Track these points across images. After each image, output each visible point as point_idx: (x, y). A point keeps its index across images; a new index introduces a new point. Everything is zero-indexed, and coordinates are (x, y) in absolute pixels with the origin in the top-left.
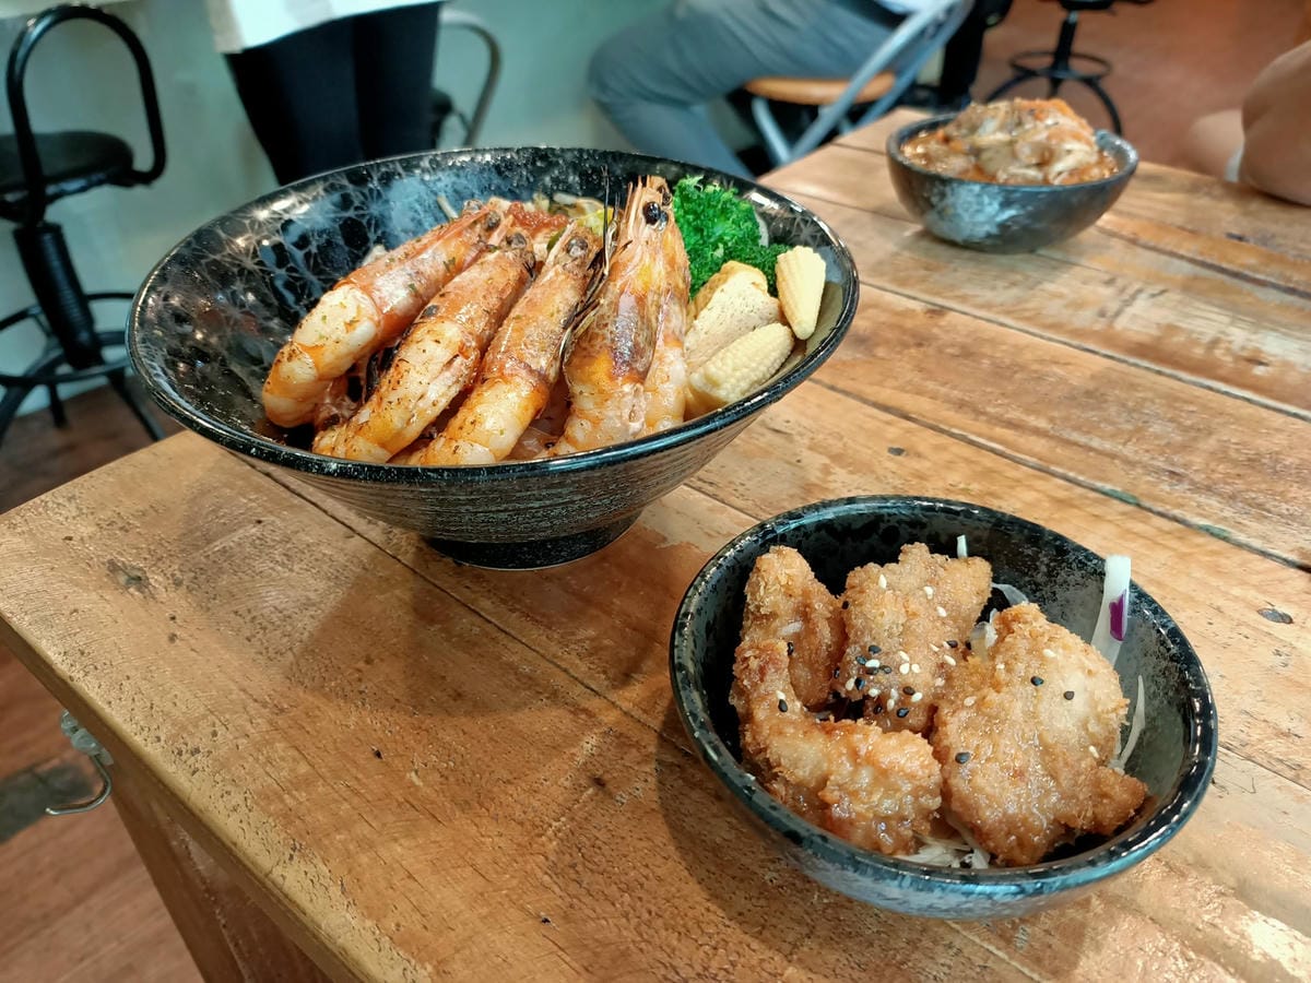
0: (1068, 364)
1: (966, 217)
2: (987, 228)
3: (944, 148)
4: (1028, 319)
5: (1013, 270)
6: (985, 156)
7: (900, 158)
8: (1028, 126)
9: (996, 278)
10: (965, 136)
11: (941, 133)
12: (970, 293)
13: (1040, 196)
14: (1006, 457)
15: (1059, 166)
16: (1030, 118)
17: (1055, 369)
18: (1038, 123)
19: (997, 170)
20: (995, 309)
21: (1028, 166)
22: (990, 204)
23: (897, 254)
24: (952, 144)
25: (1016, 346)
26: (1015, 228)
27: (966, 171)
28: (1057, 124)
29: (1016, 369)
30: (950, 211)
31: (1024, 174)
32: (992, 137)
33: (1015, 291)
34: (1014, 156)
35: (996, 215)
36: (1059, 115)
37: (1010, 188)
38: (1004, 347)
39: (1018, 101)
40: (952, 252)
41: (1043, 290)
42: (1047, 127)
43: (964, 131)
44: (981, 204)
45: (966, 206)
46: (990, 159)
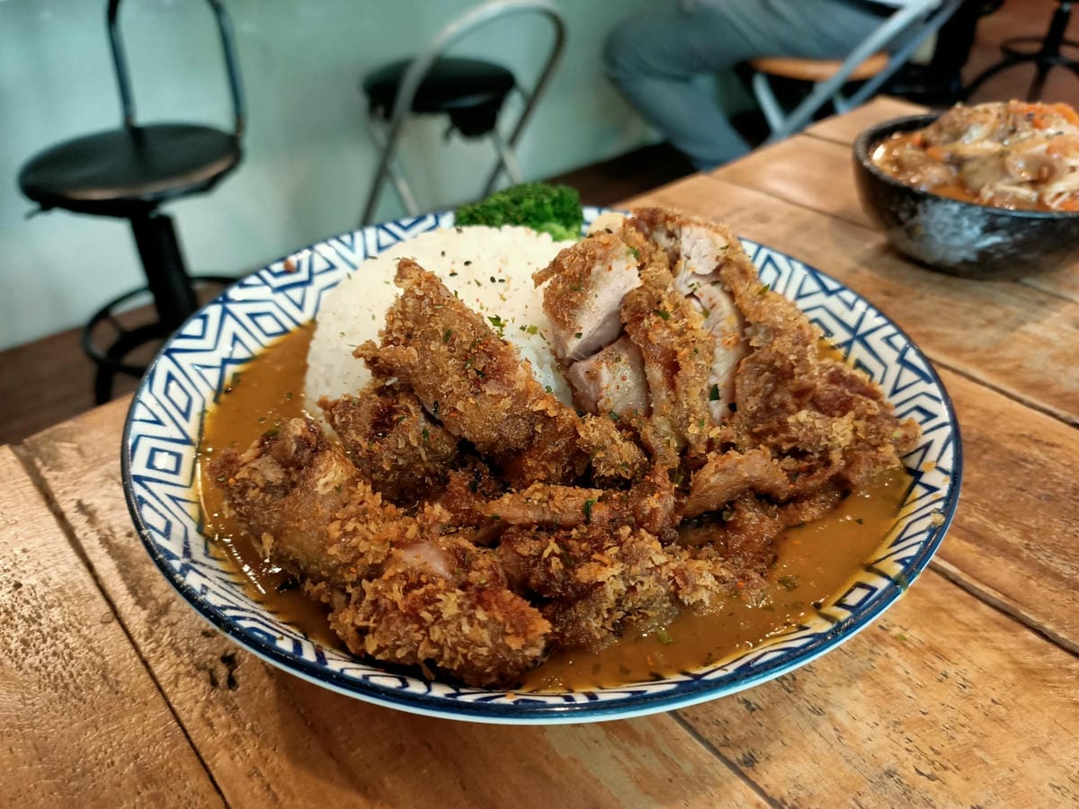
0: (1053, 445)
1: (939, 239)
2: (963, 254)
3: (921, 154)
4: (1005, 374)
5: (991, 303)
6: (969, 167)
7: (866, 163)
8: (1024, 135)
9: (970, 312)
10: (946, 142)
11: (918, 136)
12: (939, 330)
13: (1033, 223)
14: (962, 587)
15: (1058, 187)
16: (1027, 125)
17: (1035, 451)
18: (1037, 131)
19: (983, 185)
20: (965, 356)
21: (1020, 184)
22: (970, 228)
23: (854, 271)
24: (931, 151)
25: (986, 412)
26: (999, 256)
27: (944, 185)
28: (1060, 133)
29: (986, 446)
30: (921, 231)
31: (1015, 193)
32: (979, 146)
33: (991, 332)
34: (1004, 171)
35: (978, 240)
36: (1064, 122)
37: (996, 211)
38: (971, 412)
39: (1014, 103)
40: (921, 273)
41: (1026, 333)
42: (1048, 137)
43: (945, 137)
44: (959, 226)
45: (941, 226)
46: (975, 172)
